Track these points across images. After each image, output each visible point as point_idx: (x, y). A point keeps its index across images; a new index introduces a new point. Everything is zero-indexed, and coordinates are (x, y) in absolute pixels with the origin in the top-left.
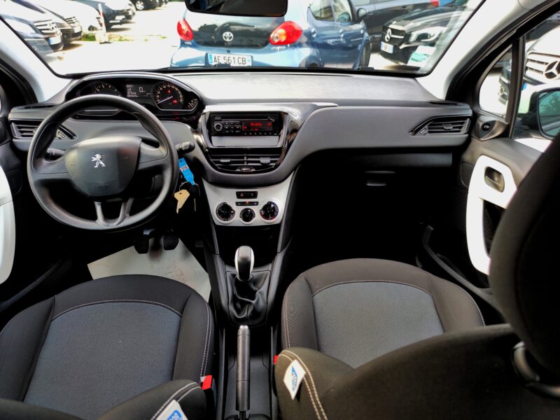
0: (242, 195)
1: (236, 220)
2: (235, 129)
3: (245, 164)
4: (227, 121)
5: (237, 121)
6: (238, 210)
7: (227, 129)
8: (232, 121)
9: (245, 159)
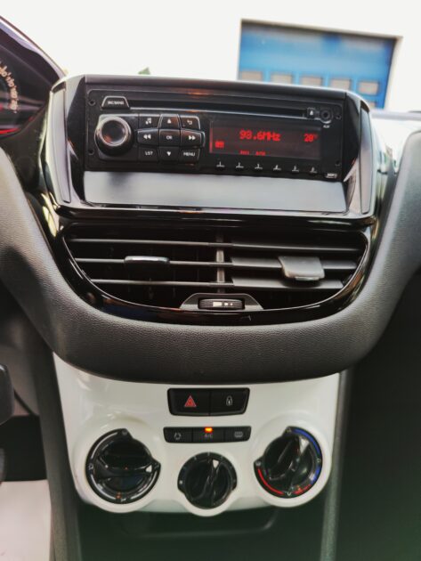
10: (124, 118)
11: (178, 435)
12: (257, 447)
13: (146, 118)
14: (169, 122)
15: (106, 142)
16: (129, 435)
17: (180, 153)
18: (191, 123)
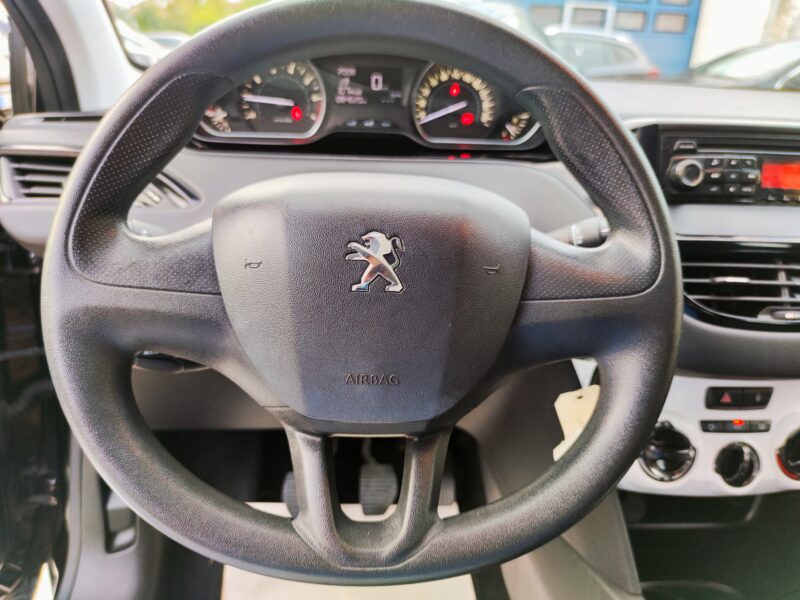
0: (726, 399)
1: (702, 479)
2: (743, 181)
3: (785, 297)
4: (717, 156)
5: (750, 156)
6: (707, 448)
7: (715, 182)
8: (733, 156)
9: (782, 280)
10: (697, 159)
11: (712, 427)
12: (777, 439)
13: (712, 160)
14: (733, 163)
15: (686, 182)
16: (671, 426)
17: (740, 188)
18: (749, 163)
